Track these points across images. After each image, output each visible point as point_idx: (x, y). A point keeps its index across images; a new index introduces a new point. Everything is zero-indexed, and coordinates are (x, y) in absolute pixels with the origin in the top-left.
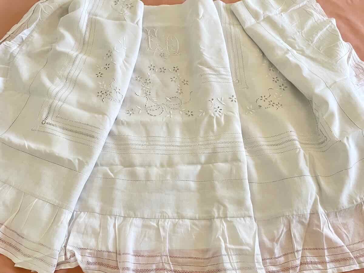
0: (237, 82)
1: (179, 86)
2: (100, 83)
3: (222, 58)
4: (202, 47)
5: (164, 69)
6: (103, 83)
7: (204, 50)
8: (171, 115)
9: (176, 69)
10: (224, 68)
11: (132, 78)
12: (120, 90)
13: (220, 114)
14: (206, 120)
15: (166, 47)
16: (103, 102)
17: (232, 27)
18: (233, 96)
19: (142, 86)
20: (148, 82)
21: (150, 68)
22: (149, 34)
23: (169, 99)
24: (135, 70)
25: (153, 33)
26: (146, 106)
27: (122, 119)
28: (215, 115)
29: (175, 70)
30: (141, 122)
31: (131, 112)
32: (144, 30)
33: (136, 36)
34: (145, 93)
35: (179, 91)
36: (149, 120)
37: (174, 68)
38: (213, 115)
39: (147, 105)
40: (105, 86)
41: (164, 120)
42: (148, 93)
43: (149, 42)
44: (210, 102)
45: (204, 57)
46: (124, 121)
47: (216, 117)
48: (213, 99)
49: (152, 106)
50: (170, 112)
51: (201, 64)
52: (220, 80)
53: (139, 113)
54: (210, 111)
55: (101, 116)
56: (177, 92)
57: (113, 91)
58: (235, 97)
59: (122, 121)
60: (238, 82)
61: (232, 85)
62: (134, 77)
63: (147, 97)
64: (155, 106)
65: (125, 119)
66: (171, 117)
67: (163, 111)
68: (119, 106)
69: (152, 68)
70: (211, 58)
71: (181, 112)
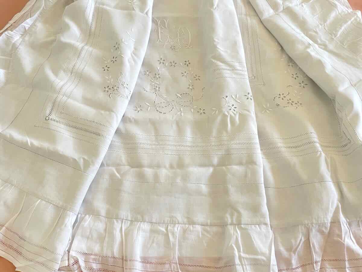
0: (253, 78)
1: (190, 81)
2: (107, 78)
3: (237, 53)
4: (216, 40)
5: (175, 62)
6: (110, 77)
7: (218, 43)
8: (182, 112)
9: (187, 63)
10: (240, 63)
11: (140, 72)
12: (127, 85)
13: (235, 112)
14: (219, 118)
15: (178, 39)
16: (110, 97)
17: (248, 18)
18: (249, 93)
19: (151, 81)
20: (157, 76)
21: (160, 62)
22: (159, 25)
23: (179, 95)
24: (143, 64)
25: (163, 23)
26: (155, 102)
27: (129, 116)
28: (229, 114)
29: (186, 65)
30: (150, 119)
31: (139, 109)
32: (154, 21)
33: (145, 27)
34: (154, 88)
35: (191, 87)
36: (158, 119)
37: (186, 61)
38: (226, 113)
39: (156, 102)
40: (112, 80)
41: (174, 118)
42: (157, 89)
43: (158, 33)
44: (224, 99)
45: (218, 51)
46: (132, 119)
47: (230, 115)
48: (227, 97)
49: (161, 103)
50: (181, 110)
51: (215, 57)
52: (234, 76)
53: (147, 110)
54: (224, 110)
55: (108, 113)
56: (189, 88)
57: (121, 86)
58: (251, 94)
59: (129, 119)
60: (255, 78)
61: (248, 81)
62: (142, 71)
63: (156, 92)
64: (164, 102)
65: (134, 116)
66: (181, 115)
67: (173, 108)
68: (127, 102)
69: (162, 61)
70: (226, 52)
71: (192, 110)
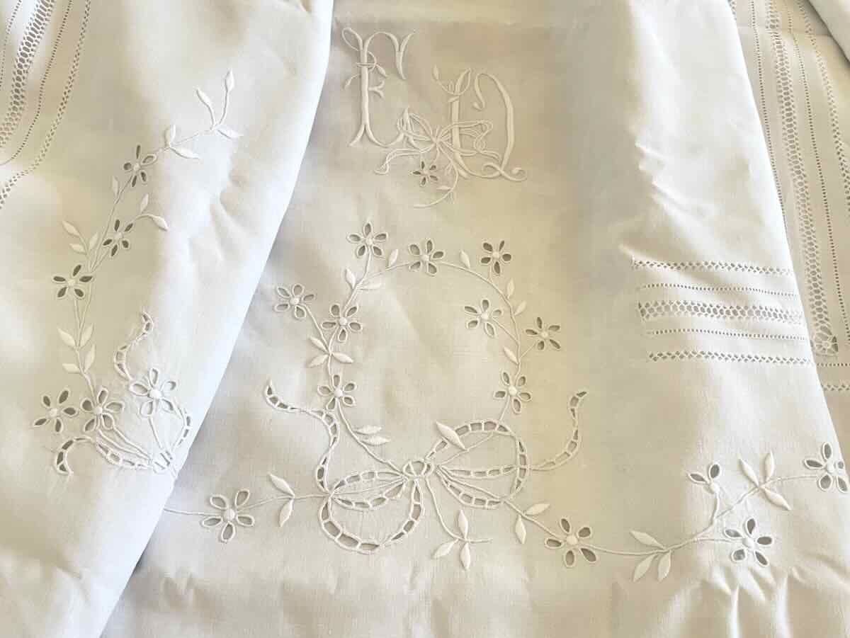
0: (829, 345)
1: (510, 354)
2: (69, 339)
3: (756, 217)
4: (647, 150)
5: (435, 249)
6: (86, 337)
7: (660, 164)
8: (462, 543)
9: (496, 254)
10: (769, 271)
12: (174, 384)
13: (764, 572)
14: (679, 608)
15: (451, 131)
16: (62, 468)
17: (787, 42)
18: (828, 451)
19: (310, 341)
20: (344, 321)
21: (361, 244)
22: (365, 59)
23: (452, 434)
24: (278, 252)
25: (385, 52)
26: (321, 472)
27: (171, 573)
28: (732, 588)
29: (492, 264)
30: (285, 589)
31: (231, 514)
32: (340, 37)
33: (294, 67)
34: (325, 389)
35: (513, 390)
36: (331, 583)
37: (488, 247)
38: (720, 581)
39: (326, 474)
40: (91, 357)
41: (423, 581)
42: (340, 392)
43: (361, 97)
44: (700, 487)
45: (657, 206)
46: (182, 585)
47: (742, 590)
48: (715, 471)
49: (356, 478)
50: (457, 527)
51: (637, 239)
52: (747, 346)
53: (278, 520)
54: (706, 556)
55: (34, 572)
56: (503, 394)
57: (133, 400)
58: (837, 455)
59: (169, 584)
60: (836, 347)
61: (812, 369)
62: (270, 286)
63: (333, 413)
64: (372, 474)
65: (195, 569)
66: (462, 565)
67: (418, 508)
68: (162, 484)
69: (370, 242)
70: (700, 213)
71: (521, 527)
